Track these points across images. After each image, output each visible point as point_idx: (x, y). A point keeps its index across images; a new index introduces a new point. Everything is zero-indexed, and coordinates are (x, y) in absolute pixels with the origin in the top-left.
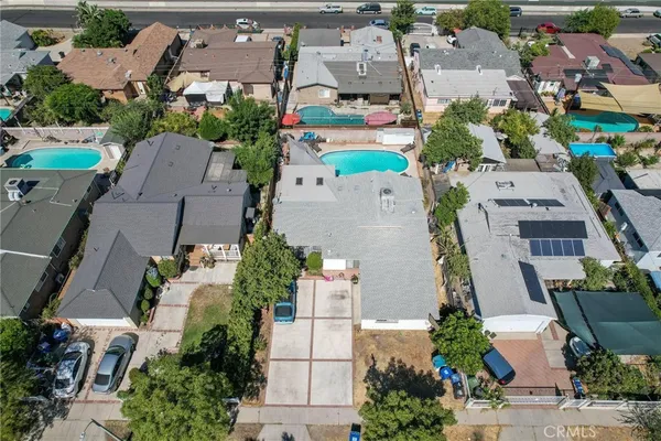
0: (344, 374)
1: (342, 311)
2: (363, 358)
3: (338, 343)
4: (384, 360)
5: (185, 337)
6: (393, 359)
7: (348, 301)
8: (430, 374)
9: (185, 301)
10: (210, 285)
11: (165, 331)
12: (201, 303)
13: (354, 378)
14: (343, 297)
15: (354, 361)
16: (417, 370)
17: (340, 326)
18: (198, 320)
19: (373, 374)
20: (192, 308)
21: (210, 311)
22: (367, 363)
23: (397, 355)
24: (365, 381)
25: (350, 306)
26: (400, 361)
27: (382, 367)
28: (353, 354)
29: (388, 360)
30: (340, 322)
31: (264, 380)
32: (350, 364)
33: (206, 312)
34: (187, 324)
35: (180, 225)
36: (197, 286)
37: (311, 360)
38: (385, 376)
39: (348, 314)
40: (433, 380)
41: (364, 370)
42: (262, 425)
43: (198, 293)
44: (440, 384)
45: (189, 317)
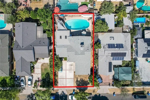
0: (72, 81)
1: (72, 68)
2: (75, 78)
3: (71, 75)
4: (79, 78)
5: (42, 75)
6: (81, 78)
7: (73, 66)
8: (87, 81)
9: (40, 67)
10: (44, 63)
11: (38, 74)
12: (43, 68)
13: (74, 82)
14: (72, 65)
15: (74, 79)
16: (85, 80)
17: (71, 72)
18: (43, 71)
19: (77, 81)
20: (42, 69)
21: (46, 69)
22: (76, 79)
23: (82, 77)
24: (76, 82)
25: (73, 67)
26: (82, 79)
27: (79, 80)
28: (74, 77)
29: (80, 78)
30: (72, 71)
31: (58, 82)
32: (73, 79)
33: (45, 70)
34: (42, 72)
35: (34, 53)
36: (41, 64)
37: (66, 79)
38: (79, 81)
39: (73, 69)
40: (88, 82)
41: (76, 80)
42: (58, 90)
43: (42, 65)
44: (89, 83)
45: (42, 71)
